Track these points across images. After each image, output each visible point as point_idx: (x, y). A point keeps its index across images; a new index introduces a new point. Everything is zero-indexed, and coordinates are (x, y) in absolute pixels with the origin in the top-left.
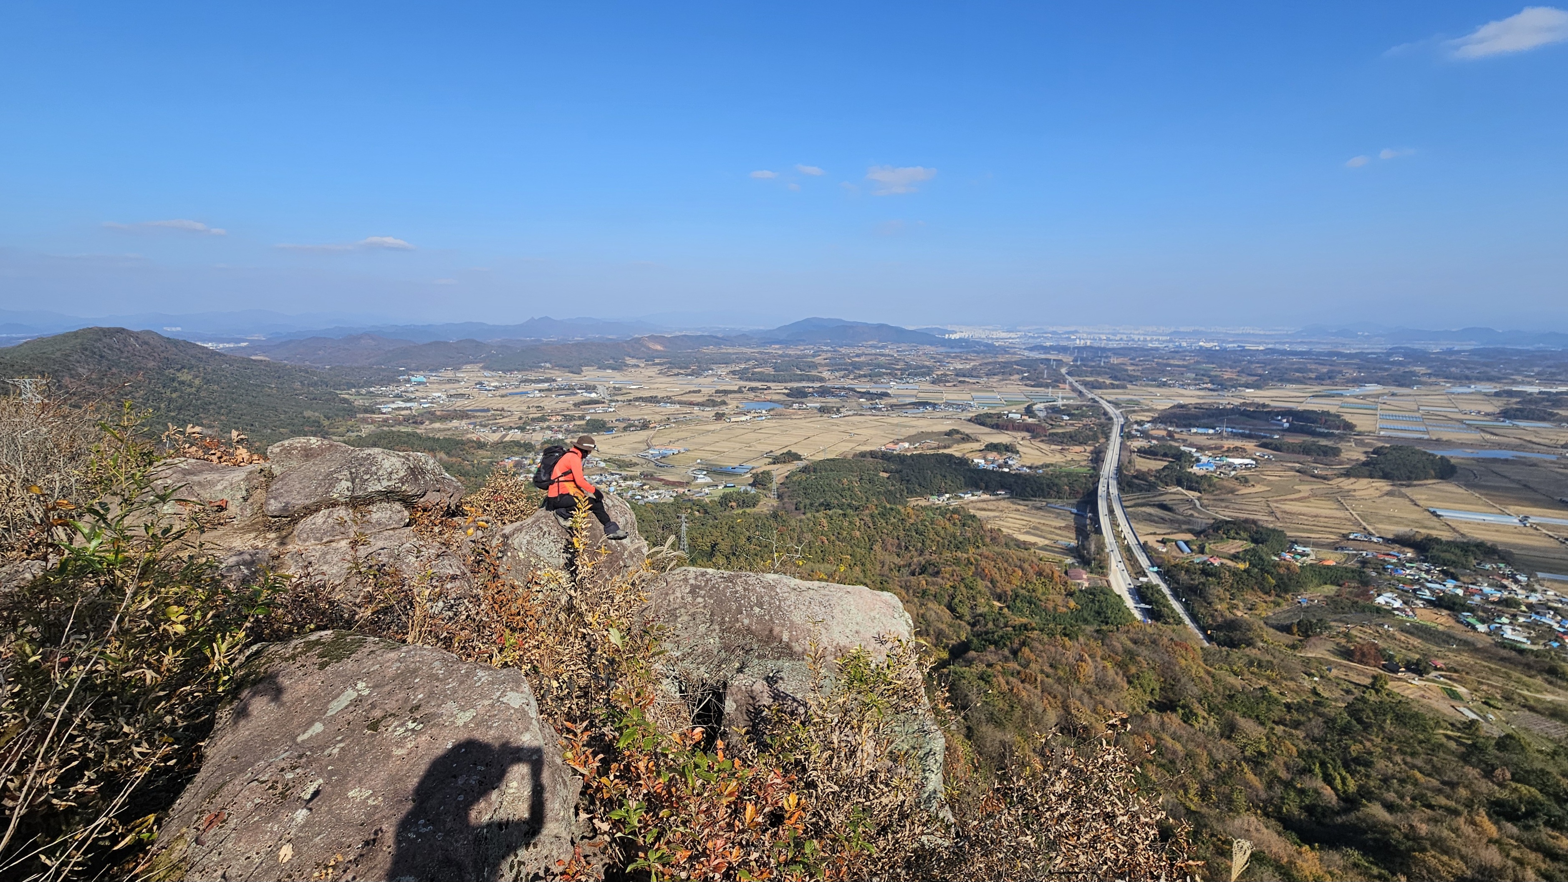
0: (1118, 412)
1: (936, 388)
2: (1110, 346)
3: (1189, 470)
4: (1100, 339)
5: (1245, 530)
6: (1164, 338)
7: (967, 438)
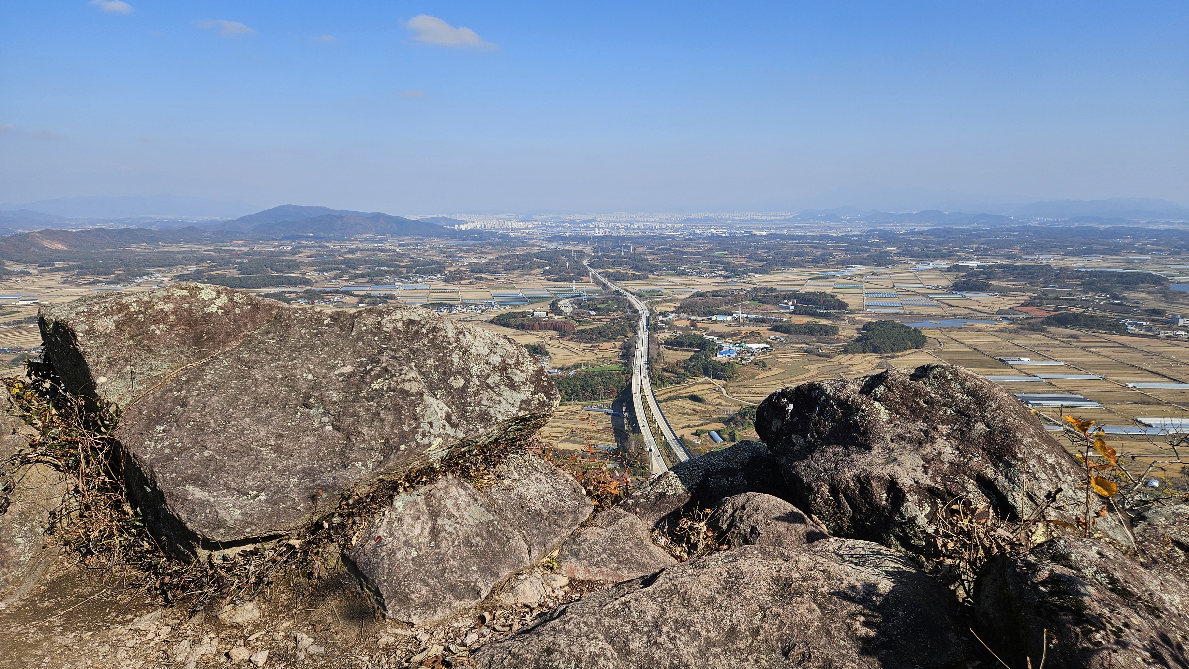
0: (642, 304)
1: (450, 286)
2: (629, 235)
3: (714, 358)
4: (618, 228)
6: (679, 226)
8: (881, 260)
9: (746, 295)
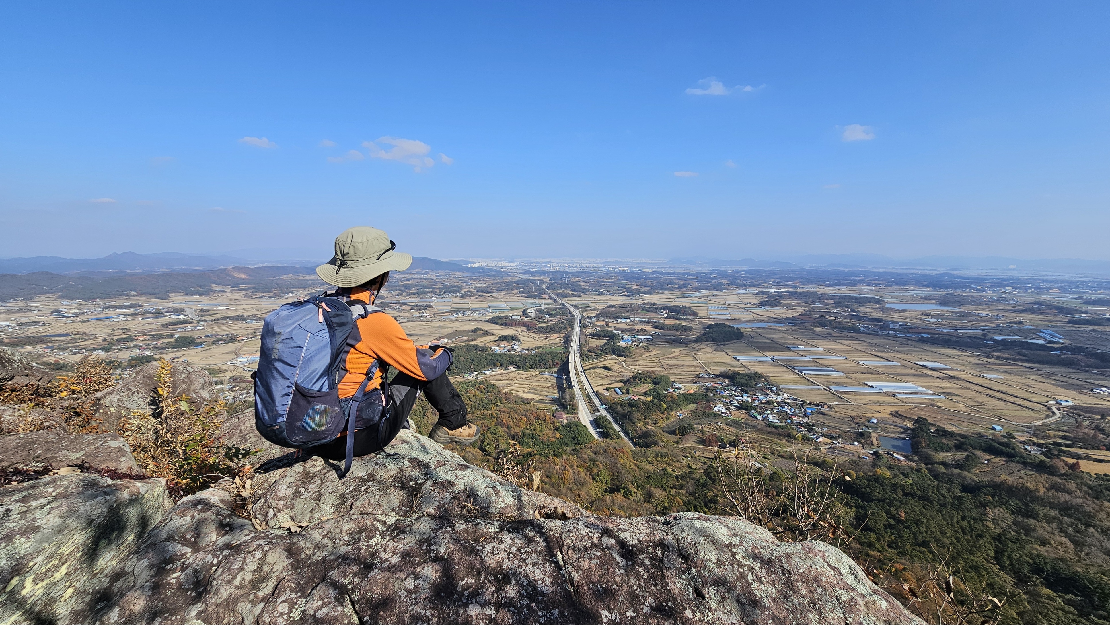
0: (577, 311)
1: (464, 300)
2: (570, 271)
3: (618, 344)
4: (565, 267)
5: (649, 377)
6: (600, 265)
7: (487, 333)
8: (718, 287)
9: (638, 307)
